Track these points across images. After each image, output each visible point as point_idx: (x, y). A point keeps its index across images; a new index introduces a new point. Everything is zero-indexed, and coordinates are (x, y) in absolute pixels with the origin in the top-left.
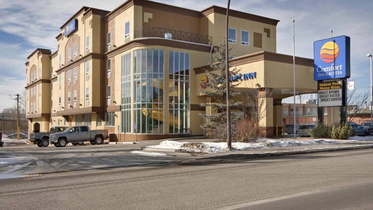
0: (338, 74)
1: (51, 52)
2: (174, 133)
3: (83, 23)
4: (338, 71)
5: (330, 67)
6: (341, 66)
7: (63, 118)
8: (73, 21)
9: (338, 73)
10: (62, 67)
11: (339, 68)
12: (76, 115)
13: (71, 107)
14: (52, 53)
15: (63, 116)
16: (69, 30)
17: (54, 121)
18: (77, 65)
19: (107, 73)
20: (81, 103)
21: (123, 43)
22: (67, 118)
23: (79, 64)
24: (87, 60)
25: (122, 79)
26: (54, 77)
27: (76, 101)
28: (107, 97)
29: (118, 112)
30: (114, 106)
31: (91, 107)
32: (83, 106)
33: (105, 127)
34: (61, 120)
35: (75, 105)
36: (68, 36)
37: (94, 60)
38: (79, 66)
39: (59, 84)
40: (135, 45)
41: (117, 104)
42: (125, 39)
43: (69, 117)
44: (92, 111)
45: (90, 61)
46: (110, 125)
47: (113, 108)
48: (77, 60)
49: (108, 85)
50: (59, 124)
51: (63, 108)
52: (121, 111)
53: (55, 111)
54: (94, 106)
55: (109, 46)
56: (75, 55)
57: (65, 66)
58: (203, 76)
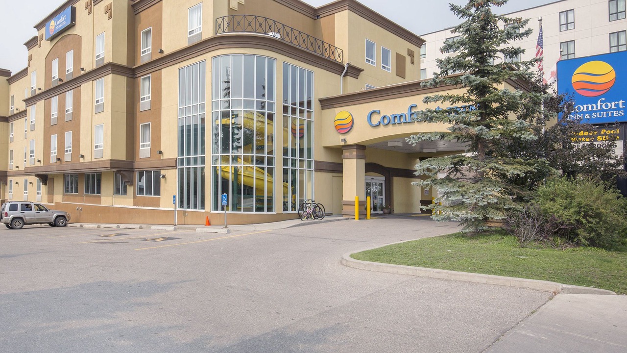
0: (615, 115)
1: (11, 72)
2: (290, 211)
3: (90, 13)
4: (614, 110)
5: (596, 103)
6: (621, 102)
7: (37, 178)
8: (69, 9)
9: (615, 113)
10: (38, 92)
11: (617, 105)
12: (64, 174)
13: (59, 159)
14: (12, 75)
15: (37, 176)
16: (56, 26)
17: (17, 183)
18: (73, 87)
19: (141, 102)
20: (82, 153)
21: (185, 44)
22: (44, 179)
23: (79, 85)
24: (99, 76)
25: (181, 111)
26: (18, 112)
27: (70, 151)
28: (141, 144)
29: (169, 170)
30: (158, 160)
31: (109, 160)
32: (87, 159)
33: (135, 197)
34: (31, 183)
35: (67, 157)
36: (52, 39)
37: (114, 75)
38: (79, 88)
39: (32, 122)
40: (219, 46)
41: (166, 156)
42: (188, 38)
43: (49, 177)
44: (110, 168)
45: (105, 77)
46: (147, 194)
47: (155, 163)
48: (74, 77)
49: (144, 123)
50: (26, 189)
51: (39, 161)
52: (176, 168)
53: (17, 167)
54: (114, 158)
55: (146, 53)
56: (68, 71)
57: (44, 90)
58: (341, 113)
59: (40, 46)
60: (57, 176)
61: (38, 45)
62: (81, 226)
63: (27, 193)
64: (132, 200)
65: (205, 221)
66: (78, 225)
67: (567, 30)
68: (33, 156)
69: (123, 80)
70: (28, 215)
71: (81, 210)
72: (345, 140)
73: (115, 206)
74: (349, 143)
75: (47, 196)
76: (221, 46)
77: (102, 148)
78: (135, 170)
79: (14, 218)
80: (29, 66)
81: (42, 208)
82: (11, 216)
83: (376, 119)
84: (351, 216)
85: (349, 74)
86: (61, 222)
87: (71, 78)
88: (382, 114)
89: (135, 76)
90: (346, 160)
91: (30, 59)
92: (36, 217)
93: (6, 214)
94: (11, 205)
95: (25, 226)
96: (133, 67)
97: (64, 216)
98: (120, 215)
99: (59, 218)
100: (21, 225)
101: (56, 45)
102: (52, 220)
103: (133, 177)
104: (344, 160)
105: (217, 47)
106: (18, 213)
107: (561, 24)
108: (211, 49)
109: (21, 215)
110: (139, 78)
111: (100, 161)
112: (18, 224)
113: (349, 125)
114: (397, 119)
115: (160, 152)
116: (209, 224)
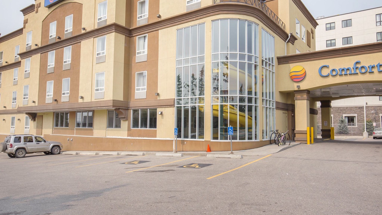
2: (266, 139)
12: (54, 113)
13: (55, 100)
15: (26, 113)
17: (4, 120)
18: (73, 43)
19: (137, 55)
20: (80, 94)
21: (184, 11)
22: (33, 116)
23: (78, 41)
24: (101, 34)
25: (179, 62)
26: (7, 64)
27: (68, 93)
28: (136, 88)
29: (166, 108)
30: (155, 100)
31: (111, 100)
32: (87, 99)
33: (129, 130)
34: (19, 119)
35: (65, 98)
36: (50, 7)
37: (117, 34)
38: (79, 44)
39: (26, 71)
40: (219, 12)
41: (163, 96)
42: (187, 6)
43: (38, 115)
44: (112, 107)
45: (107, 35)
46: (142, 126)
47: (151, 103)
48: (73, 36)
49: (140, 71)
50: (13, 124)
51: (34, 102)
52: (174, 107)
53: (5, 107)
54: (116, 99)
55: (143, 18)
56: (67, 31)
57: (40, 46)
58: (296, 67)
59: (37, 12)
60: (47, 114)
61: (35, 12)
62: (77, 154)
63: (14, 128)
64: (127, 132)
65: (206, 148)
66: (74, 153)
67: (381, 25)
68: (27, 98)
69: (122, 38)
70: (30, 146)
71: (72, 141)
72: (298, 87)
73: (108, 137)
74: (302, 88)
75: (35, 130)
76: (221, 12)
77: (104, 91)
78: (131, 108)
79: (18, 149)
80: (24, 27)
81: (40, 140)
82: (16, 147)
83: (325, 72)
84: (304, 142)
85: (290, 41)
86: (56, 150)
87: (70, 36)
88: (331, 68)
89: (132, 36)
90: (298, 101)
91: (26, 22)
92: (36, 147)
93: (11, 145)
94: (15, 137)
95: (27, 155)
96: (130, 29)
97: (58, 146)
98: (114, 144)
99: (55, 148)
100: (24, 154)
101: (54, 11)
102: (49, 149)
103: (128, 114)
104: (295, 101)
105: (217, 13)
106: (21, 144)
107: (377, 21)
108: (211, 14)
109: (23, 146)
110: (134, 37)
111: (101, 101)
112: (20, 154)
113: (303, 76)
114: (344, 71)
115: (158, 94)
116: (209, 150)
